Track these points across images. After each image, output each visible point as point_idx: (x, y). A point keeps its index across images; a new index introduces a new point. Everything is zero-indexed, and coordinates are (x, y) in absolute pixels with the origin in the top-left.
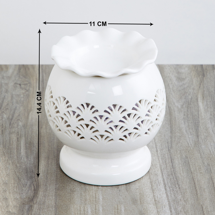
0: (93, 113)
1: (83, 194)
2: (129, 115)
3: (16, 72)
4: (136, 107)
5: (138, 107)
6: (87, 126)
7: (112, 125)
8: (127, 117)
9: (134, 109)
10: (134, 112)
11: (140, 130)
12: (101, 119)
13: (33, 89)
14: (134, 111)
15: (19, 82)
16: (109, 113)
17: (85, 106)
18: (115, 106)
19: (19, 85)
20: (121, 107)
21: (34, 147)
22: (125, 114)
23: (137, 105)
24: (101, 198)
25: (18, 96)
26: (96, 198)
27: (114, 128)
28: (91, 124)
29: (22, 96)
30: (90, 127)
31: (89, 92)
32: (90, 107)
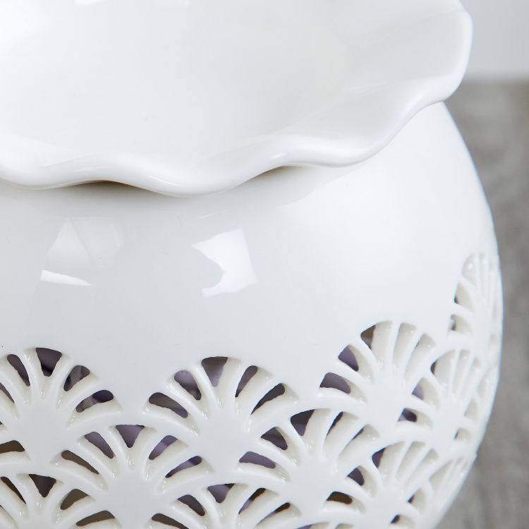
0: (81, 407)
2: (301, 421)
4: (344, 371)
5: (355, 368)
6: (45, 484)
7: (196, 483)
8: (289, 431)
9: (331, 382)
10: (334, 400)
11: (362, 508)
12: (130, 445)
14: (333, 394)
16: (182, 412)
17: (32, 366)
18: (214, 365)
20: (252, 371)
22: (279, 415)
23: (348, 358)
27: (207, 501)
28: (69, 477)
30: (57, 494)
31: (48, 276)
32: (62, 370)
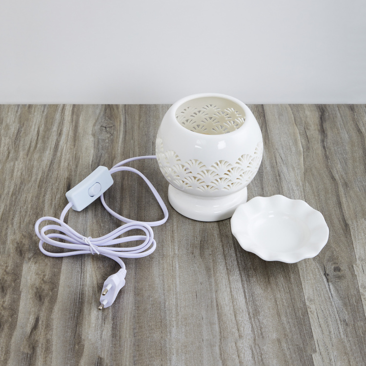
0: (201, 167)
1: (161, 262)
3: (102, 113)
4: (239, 161)
6: (195, 178)
7: (217, 178)
8: (231, 170)
9: (237, 163)
12: (208, 172)
13: (117, 132)
14: (237, 165)
15: (104, 125)
16: (216, 168)
17: (193, 161)
18: (221, 161)
19: (104, 128)
20: (226, 162)
21: (116, 202)
23: (239, 159)
24: (177, 266)
25: (104, 140)
26: (172, 266)
28: (198, 177)
29: (107, 141)
32: (198, 162)
